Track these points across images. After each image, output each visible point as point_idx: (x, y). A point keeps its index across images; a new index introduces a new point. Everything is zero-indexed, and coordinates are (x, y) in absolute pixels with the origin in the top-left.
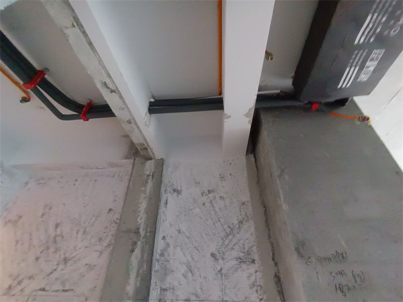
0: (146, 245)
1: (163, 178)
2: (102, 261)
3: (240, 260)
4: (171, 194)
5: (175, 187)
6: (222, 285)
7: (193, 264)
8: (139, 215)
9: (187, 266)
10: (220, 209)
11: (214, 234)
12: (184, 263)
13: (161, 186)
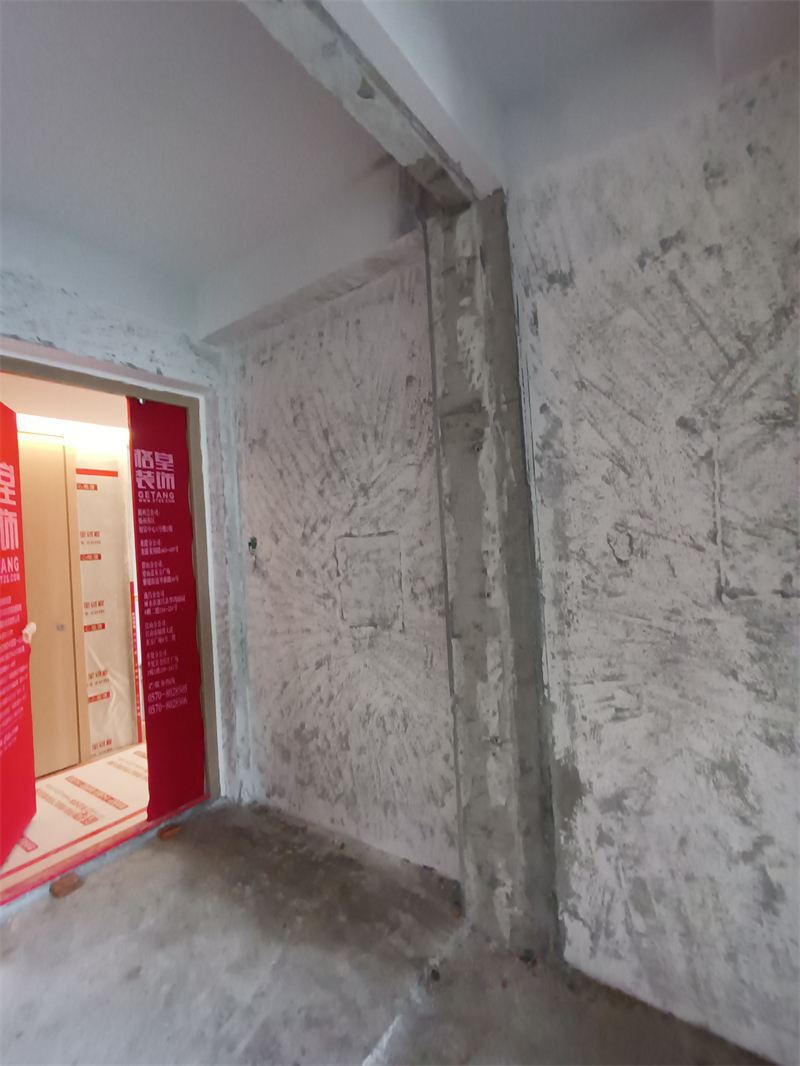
0: (504, 433)
1: (513, 252)
2: (426, 478)
3: (772, 421)
4: (545, 291)
5: (551, 268)
6: (712, 488)
7: (627, 454)
8: (472, 371)
9: (611, 460)
10: (707, 291)
11: (686, 370)
12: (604, 454)
13: (511, 279)
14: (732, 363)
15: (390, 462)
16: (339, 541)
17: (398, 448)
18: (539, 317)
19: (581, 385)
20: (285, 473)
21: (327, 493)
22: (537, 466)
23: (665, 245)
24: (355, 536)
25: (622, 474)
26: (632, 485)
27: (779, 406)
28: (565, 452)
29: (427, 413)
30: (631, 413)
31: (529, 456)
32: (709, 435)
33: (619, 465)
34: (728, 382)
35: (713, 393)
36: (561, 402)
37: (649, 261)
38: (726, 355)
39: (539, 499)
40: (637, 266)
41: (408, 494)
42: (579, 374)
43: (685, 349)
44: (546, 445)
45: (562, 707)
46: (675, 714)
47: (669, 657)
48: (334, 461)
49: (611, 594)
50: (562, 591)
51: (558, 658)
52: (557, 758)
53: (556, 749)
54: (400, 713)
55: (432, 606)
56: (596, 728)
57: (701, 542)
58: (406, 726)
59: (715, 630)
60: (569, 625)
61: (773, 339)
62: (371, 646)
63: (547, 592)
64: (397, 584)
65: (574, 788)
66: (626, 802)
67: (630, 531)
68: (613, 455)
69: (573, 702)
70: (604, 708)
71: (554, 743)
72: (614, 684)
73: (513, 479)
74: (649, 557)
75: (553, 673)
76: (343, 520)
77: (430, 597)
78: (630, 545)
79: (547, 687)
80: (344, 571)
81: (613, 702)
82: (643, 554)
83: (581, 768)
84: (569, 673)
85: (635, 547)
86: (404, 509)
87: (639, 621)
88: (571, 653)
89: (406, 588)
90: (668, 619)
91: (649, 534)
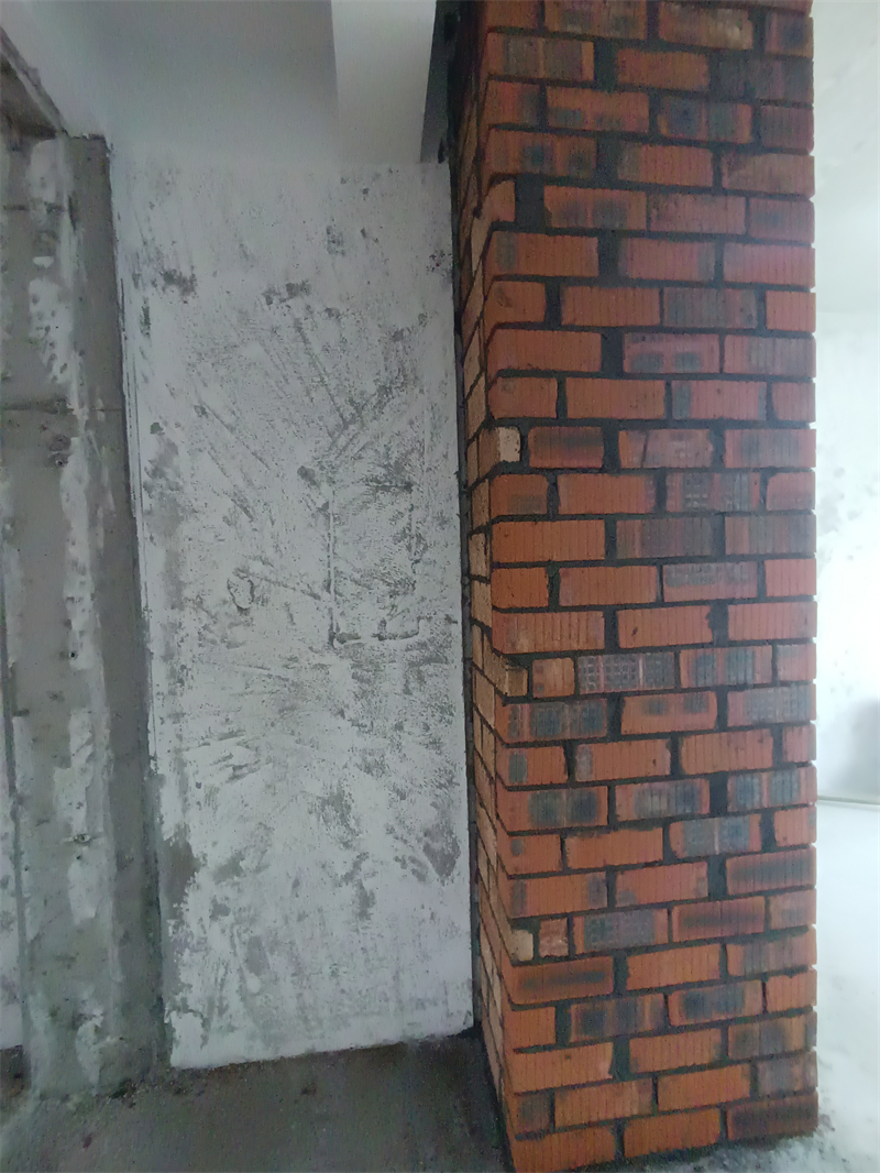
1: (117, 224)
3: (375, 484)
4: (159, 287)
5: (169, 265)
6: (327, 538)
7: (250, 495)
8: (53, 358)
9: (233, 500)
10: (326, 349)
11: (308, 421)
12: (226, 493)
13: (113, 259)
14: (346, 425)
18: (151, 317)
19: (202, 411)
22: (145, 495)
23: (292, 290)
25: (244, 518)
26: (255, 530)
27: (380, 472)
28: (181, 483)
30: (255, 454)
32: (325, 486)
33: (241, 506)
34: (342, 441)
35: (330, 449)
36: (177, 425)
37: (275, 300)
39: (148, 535)
40: (264, 300)
42: (200, 399)
43: (307, 400)
44: (157, 472)
45: (172, 779)
46: (291, 761)
47: (288, 704)
49: (232, 645)
50: (174, 644)
51: (168, 722)
52: (166, 837)
53: (165, 828)
56: (212, 793)
57: (317, 590)
59: (328, 673)
60: (181, 681)
61: (377, 410)
63: (156, 647)
65: (185, 864)
66: (242, 864)
67: (251, 578)
68: (235, 494)
69: (186, 769)
70: (222, 769)
71: (162, 823)
72: (233, 741)
74: (270, 606)
75: (160, 741)
78: (251, 594)
79: (155, 758)
81: (231, 762)
82: (265, 602)
83: (192, 841)
84: (180, 737)
85: (257, 595)
87: (259, 671)
88: (183, 714)
90: (287, 666)
91: (269, 581)
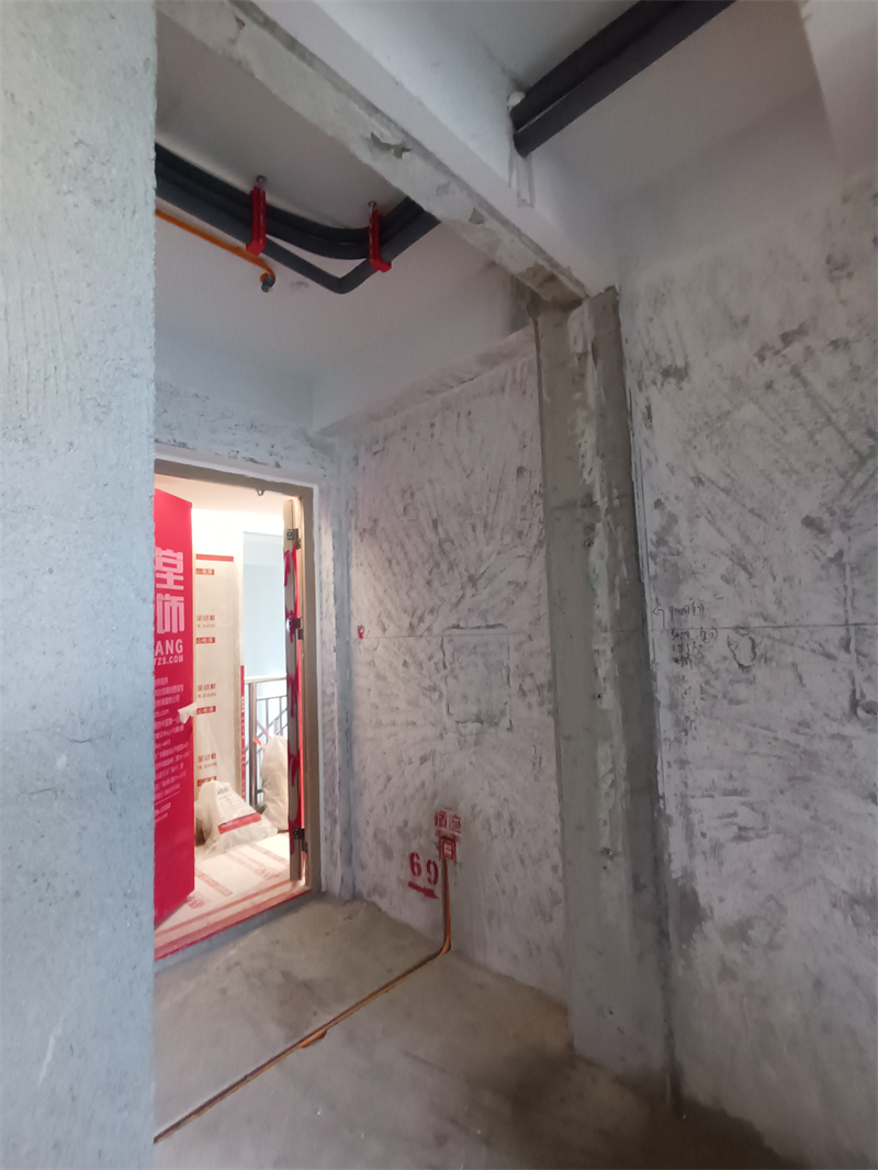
0: (616, 528)
1: (626, 347)
2: (537, 573)
4: (659, 384)
5: (666, 362)
6: (843, 592)
7: (749, 553)
8: (583, 466)
9: (731, 559)
10: (832, 385)
11: (813, 467)
12: (723, 553)
13: (623, 375)
14: (863, 460)
15: (499, 553)
16: (447, 633)
17: (507, 539)
18: (652, 409)
19: (698, 481)
20: (394, 562)
21: (436, 584)
22: (651, 563)
23: (787, 339)
24: (463, 628)
25: (742, 576)
26: (754, 586)
28: (681, 549)
29: (538, 505)
30: (752, 511)
31: (642, 552)
32: (837, 536)
33: (740, 564)
35: (842, 491)
36: (677, 498)
37: (769, 354)
38: (856, 452)
39: (654, 597)
40: (756, 360)
41: (519, 586)
42: (696, 469)
43: (810, 445)
44: (661, 542)
45: (678, 821)
46: (807, 838)
47: (799, 774)
48: (443, 552)
49: (733, 702)
50: (678, 695)
51: (675, 767)
52: (674, 876)
53: (672, 867)
54: (506, 816)
55: (541, 704)
56: (717, 847)
57: (832, 650)
58: (512, 831)
59: (851, 746)
60: (686, 732)
62: (477, 743)
63: (662, 696)
64: (505, 679)
65: (693, 912)
66: (751, 933)
67: (752, 636)
68: (733, 553)
69: (691, 816)
70: (726, 825)
71: (670, 861)
72: (736, 799)
73: (626, 575)
74: (774, 664)
75: (669, 782)
76: (451, 611)
77: (539, 694)
78: (752, 651)
79: (663, 797)
80: (451, 664)
81: (736, 820)
82: (767, 660)
83: (700, 890)
84: (686, 784)
85: (758, 653)
86: (513, 602)
87: (763, 732)
88: (689, 763)
89: (514, 684)
90: (797, 732)
91: (773, 639)
